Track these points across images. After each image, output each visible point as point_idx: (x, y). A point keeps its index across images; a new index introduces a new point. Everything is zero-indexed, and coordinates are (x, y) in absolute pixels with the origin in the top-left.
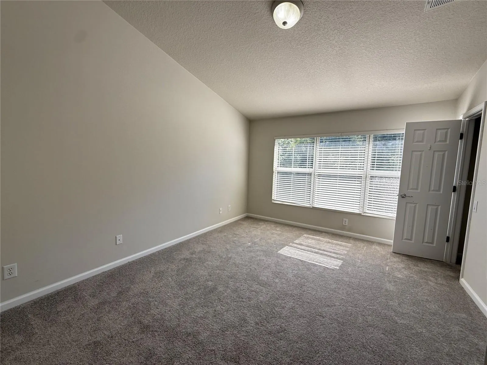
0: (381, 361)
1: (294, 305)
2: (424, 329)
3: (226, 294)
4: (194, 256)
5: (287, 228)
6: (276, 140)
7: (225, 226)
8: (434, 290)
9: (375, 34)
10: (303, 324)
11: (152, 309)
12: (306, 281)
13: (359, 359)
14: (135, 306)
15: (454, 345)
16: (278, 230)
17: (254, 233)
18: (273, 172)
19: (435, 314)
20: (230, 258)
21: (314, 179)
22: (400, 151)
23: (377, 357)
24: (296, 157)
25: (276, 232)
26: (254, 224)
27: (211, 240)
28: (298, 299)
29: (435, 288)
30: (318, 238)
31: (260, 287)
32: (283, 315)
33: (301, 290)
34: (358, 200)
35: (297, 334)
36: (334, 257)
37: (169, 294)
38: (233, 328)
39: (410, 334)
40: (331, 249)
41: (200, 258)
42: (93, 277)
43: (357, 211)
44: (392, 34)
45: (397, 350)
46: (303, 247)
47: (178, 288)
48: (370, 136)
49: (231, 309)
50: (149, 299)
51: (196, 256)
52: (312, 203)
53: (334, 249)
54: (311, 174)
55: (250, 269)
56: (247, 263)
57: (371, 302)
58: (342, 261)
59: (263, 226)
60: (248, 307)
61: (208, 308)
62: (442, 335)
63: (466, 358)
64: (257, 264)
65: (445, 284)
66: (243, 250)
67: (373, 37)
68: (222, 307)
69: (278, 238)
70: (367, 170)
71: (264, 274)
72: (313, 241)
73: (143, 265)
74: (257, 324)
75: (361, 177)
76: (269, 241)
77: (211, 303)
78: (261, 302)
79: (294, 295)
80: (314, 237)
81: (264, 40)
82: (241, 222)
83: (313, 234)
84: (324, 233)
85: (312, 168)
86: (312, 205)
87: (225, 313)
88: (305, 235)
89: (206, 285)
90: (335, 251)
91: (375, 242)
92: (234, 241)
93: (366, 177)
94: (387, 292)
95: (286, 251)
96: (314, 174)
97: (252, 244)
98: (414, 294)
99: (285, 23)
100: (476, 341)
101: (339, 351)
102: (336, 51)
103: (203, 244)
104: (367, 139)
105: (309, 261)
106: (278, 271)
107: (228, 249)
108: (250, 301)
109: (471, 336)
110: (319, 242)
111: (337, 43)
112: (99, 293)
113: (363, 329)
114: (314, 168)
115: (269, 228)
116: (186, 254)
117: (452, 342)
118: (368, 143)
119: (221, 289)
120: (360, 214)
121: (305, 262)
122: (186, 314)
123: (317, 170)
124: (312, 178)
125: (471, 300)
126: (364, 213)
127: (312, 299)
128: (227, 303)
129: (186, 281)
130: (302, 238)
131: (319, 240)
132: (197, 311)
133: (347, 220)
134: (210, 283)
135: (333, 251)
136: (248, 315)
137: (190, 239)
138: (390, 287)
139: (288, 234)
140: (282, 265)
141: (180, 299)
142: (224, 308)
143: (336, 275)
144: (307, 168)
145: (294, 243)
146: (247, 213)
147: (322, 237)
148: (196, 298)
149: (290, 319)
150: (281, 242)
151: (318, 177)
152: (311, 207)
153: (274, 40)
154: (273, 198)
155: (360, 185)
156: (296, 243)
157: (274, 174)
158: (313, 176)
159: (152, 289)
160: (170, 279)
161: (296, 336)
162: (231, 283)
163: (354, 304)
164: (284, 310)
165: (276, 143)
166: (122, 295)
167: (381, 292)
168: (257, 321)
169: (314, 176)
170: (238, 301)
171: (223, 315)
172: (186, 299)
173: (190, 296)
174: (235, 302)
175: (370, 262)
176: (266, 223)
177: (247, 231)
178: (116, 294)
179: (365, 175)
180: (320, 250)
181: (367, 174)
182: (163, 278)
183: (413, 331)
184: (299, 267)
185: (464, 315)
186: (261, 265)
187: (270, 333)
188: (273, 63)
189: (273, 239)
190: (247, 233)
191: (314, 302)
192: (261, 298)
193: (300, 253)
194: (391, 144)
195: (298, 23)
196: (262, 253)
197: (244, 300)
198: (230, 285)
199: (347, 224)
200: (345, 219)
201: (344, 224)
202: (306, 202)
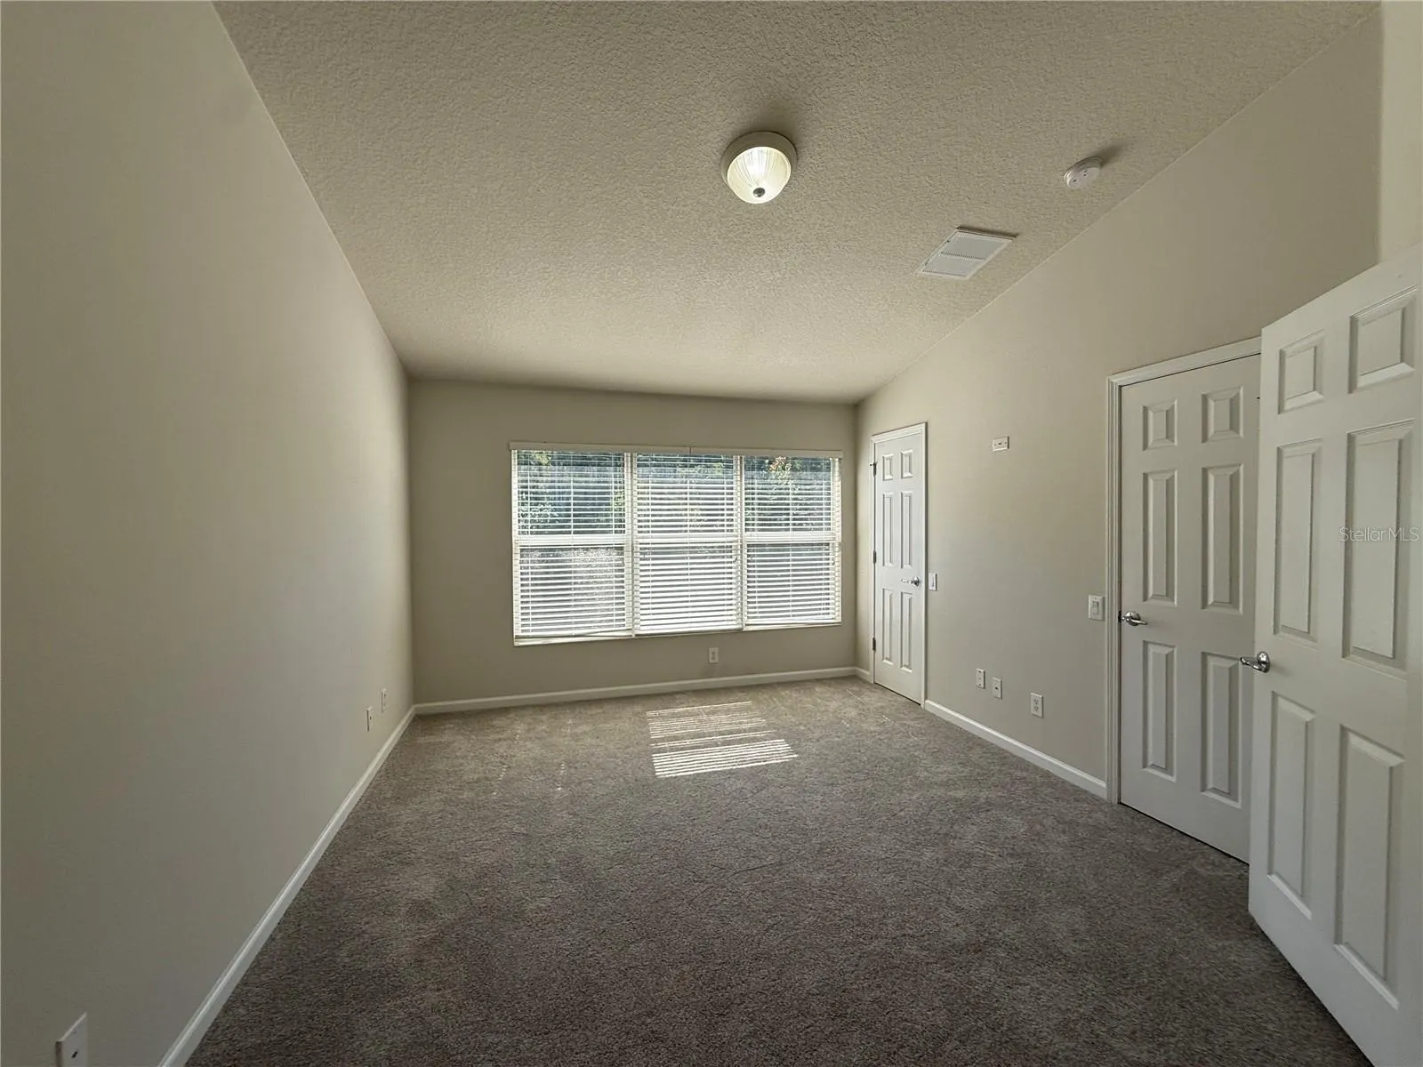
5: (590, 712)
6: (514, 452)
21: (633, 561)
26: (482, 731)
30: (682, 710)
34: (732, 600)
36: (764, 739)
40: (735, 724)
43: (733, 626)
46: (686, 742)
48: (741, 458)
52: (634, 625)
53: (740, 723)
54: (623, 549)
56: (638, 840)
58: (784, 740)
64: (664, 828)
66: (575, 815)
70: (741, 532)
72: (686, 721)
75: (733, 547)
80: (677, 710)
83: (660, 704)
84: (680, 696)
85: (624, 532)
86: (635, 630)
88: (651, 714)
90: (749, 725)
96: (633, 549)
97: (568, 785)
99: (760, 192)
104: (736, 465)
114: (628, 531)
120: (739, 631)
121: (738, 771)
123: (638, 538)
124: (628, 559)
126: (746, 625)
133: (716, 650)
135: (742, 726)
143: (814, 771)
144: (572, 535)
145: (656, 741)
146: (420, 703)
147: (685, 705)
150: (629, 751)
151: (644, 556)
152: (633, 636)
154: (516, 633)
156: (662, 740)
157: (515, 556)
158: (627, 554)
169: (633, 554)
179: (739, 543)
180: (720, 733)
181: (743, 540)
193: (701, 757)
196: (631, 798)
199: (717, 660)
200: (711, 650)
201: (711, 661)
202: (617, 626)
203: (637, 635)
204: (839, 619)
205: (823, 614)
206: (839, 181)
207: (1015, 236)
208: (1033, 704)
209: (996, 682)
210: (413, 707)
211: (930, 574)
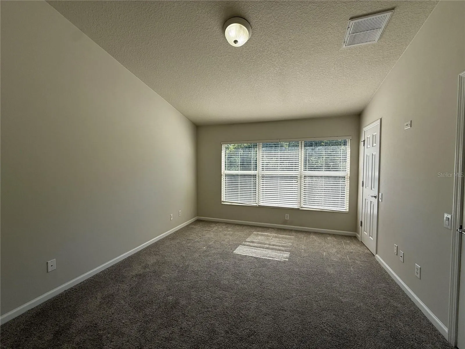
0: (338, 341)
1: (258, 305)
2: (361, 303)
3: (190, 307)
4: (148, 270)
5: (238, 228)
6: (223, 145)
7: (177, 232)
8: (361, 268)
9: (306, 61)
10: (270, 322)
11: (105, 344)
12: (264, 277)
13: (322, 344)
14: (81, 345)
15: (383, 311)
16: (230, 230)
17: (208, 236)
18: (221, 175)
19: (365, 288)
20: (188, 265)
21: (259, 180)
22: (324, 154)
23: (334, 338)
24: (235, 159)
25: (228, 233)
26: (206, 227)
27: (164, 249)
28: (261, 298)
29: (361, 266)
30: (266, 234)
31: (223, 292)
32: (250, 317)
33: (261, 287)
34: (296, 197)
35: (266, 333)
36: (283, 251)
37: (124, 321)
38: (203, 344)
39: (353, 310)
40: (279, 243)
41: (155, 272)
42: (14, 319)
43: (296, 207)
44: (319, 62)
45: (347, 327)
46: (255, 245)
47: (134, 311)
48: (302, 142)
49: (198, 323)
50: (99, 333)
51: (150, 269)
52: (258, 202)
53: (281, 243)
54: (256, 176)
55: (210, 274)
56: (206, 269)
57: (320, 288)
58: (289, 253)
59: (215, 228)
60: (215, 316)
61: (173, 327)
62: (374, 305)
63: (393, 320)
64: (216, 268)
65: (367, 261)
66: (200, 256)
67: (305, 63)
68: (188, 323)
69: (231, 238)
70: (301, 171)
71: (225, 277)
72: (263, 237)
73: (86, 291)
74: (227, 332)
75: (297, 177)
76: (223, 242)
77: (175, 320)
78: (227, 308)
79: (256, 294)
80: (264, 233)
81: (215, 54)
82: (193, 226)
83: (261, 230)
84: (270, 229)
85: (257, 170)
86: (258, 204)
87: (193, 328)
88: (255, 233)
89: (167, 301)
90: (283, 245)
91: (311, 232)
92: (189, 247)
93: (301, 177)
94: (330, 276)
95: (241, 251)
96: (259, 176)
97: (208, 247)
98: (348, 273)
99: (236, 42)
100: (395, 304)
101: (304, 341)
102: (276, 71)
103: (156, 255)
104: (300, 145)
105: (263, 257)
106: (237, 272)
107: (184, 257)
108: (216, 309)
109: (392, 301)
110: (268, 237)
111: (278, 64)
112: (26, 341)
113: (319, 314)
114: (258, 170)
115: (221, 230)
116: (137, 269)
117: (381, 309)
118: (301, 148)
119: (183, 302)
120: (298, 209)
121: (260, 258)
122: (148, 340)
123: (261, 172)
124: (257, 179)
125: (385, 271)
126: (302, 207)
127: (272, 295)
128: (193, 317)
129: (142, 301)
130: (252, 236)
131: (267, 236)
132: (161, 333)
133: (288, 215)
134: (170, 298)
135: (280, 244)
136: (217, 325)
137: (140, 251)
138: (331, 271)
139: (239, 233)
140: (240, 265)
141: (139, 324)
142: (190, 323)
143: (287, 267)
144: (252, 171)
145: (246, 241)
146: (197, 216)
147: (269, 232)
148: (157, 318)
149: (257, 320)
150: (235, 242)
151: (262, 179)
152: (258, 206)
153: (224, 55)
154: (222, 200)
155: (297, 184)
156: (249, 242)
157: (223, 177)
158: (257, 178)
159: (101, 318)
160: (122, 302)
161: (266, 335)
162: (194, 294)
163: (307, 292)
164: (250, 312)
165: (223, 148)
166: (61, 335)
167: (325, 277)
168: (227, 329)
169: (259, 178)
170: (204, 312)
171: (191, 332)
172: (146, 322)
173: (150, 318)
174: (201, 313)
175: (311, 251)
176: (217, 224)
177: (199, 235)
178: (52, 335)
179: (300, 175)
180: (270, 245)
181: (302, 174)
182: (114, 302)
183: (355, 307)
184: (255, 265)
185: (384, 285)
186: (220, 269)
187: (241, 339)
188: (222, 75)
189: (226, 240)
190: (200, 237)
191: (274, 297)
192: (226, 304)
193: (254, 250)
194: (317, 149)
195: (247, 43)
196: (218, 256)
197: (210, 309)
198: (192, 295)
199: (288, 219)
200: (286, 215)
201: (286, 219)
202: (253, 202)
203: (258, 205)
204: (348, 211)
205: (340, 207)
206: (273, 23)
207: (393, 9)
208: (416, 270)
209: (401, 252)
210: (197, 217)
211: (380, 194)
